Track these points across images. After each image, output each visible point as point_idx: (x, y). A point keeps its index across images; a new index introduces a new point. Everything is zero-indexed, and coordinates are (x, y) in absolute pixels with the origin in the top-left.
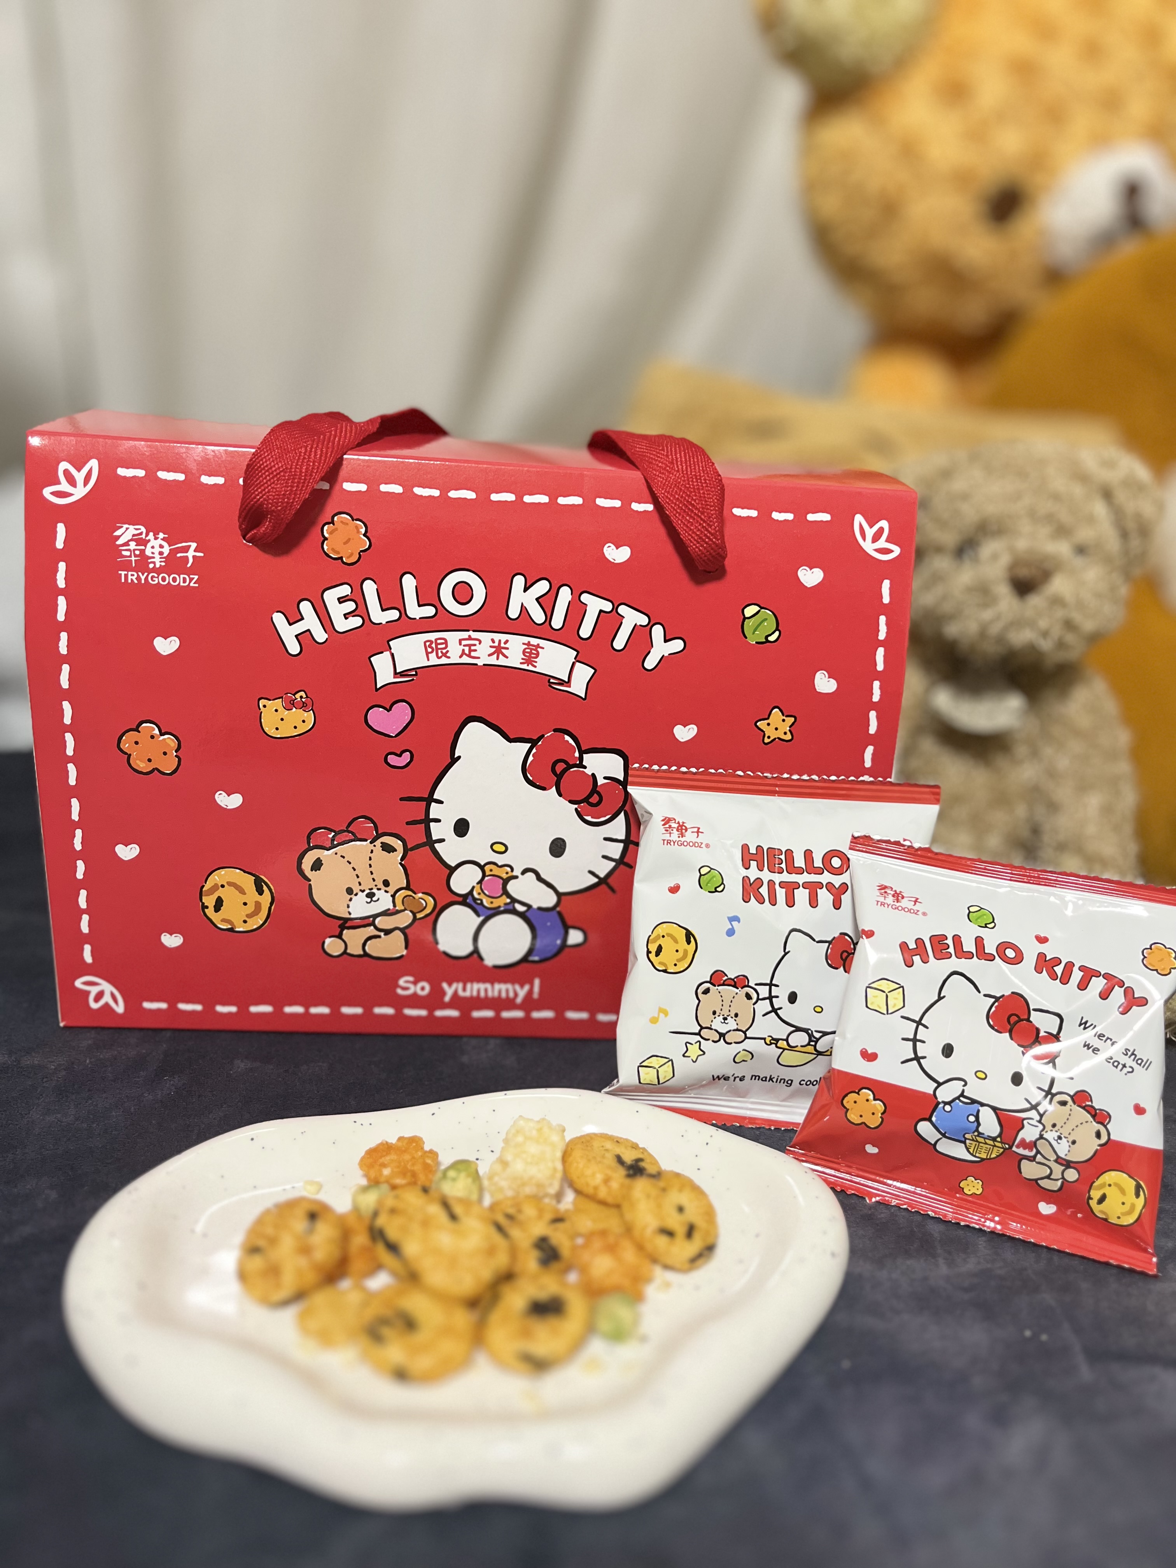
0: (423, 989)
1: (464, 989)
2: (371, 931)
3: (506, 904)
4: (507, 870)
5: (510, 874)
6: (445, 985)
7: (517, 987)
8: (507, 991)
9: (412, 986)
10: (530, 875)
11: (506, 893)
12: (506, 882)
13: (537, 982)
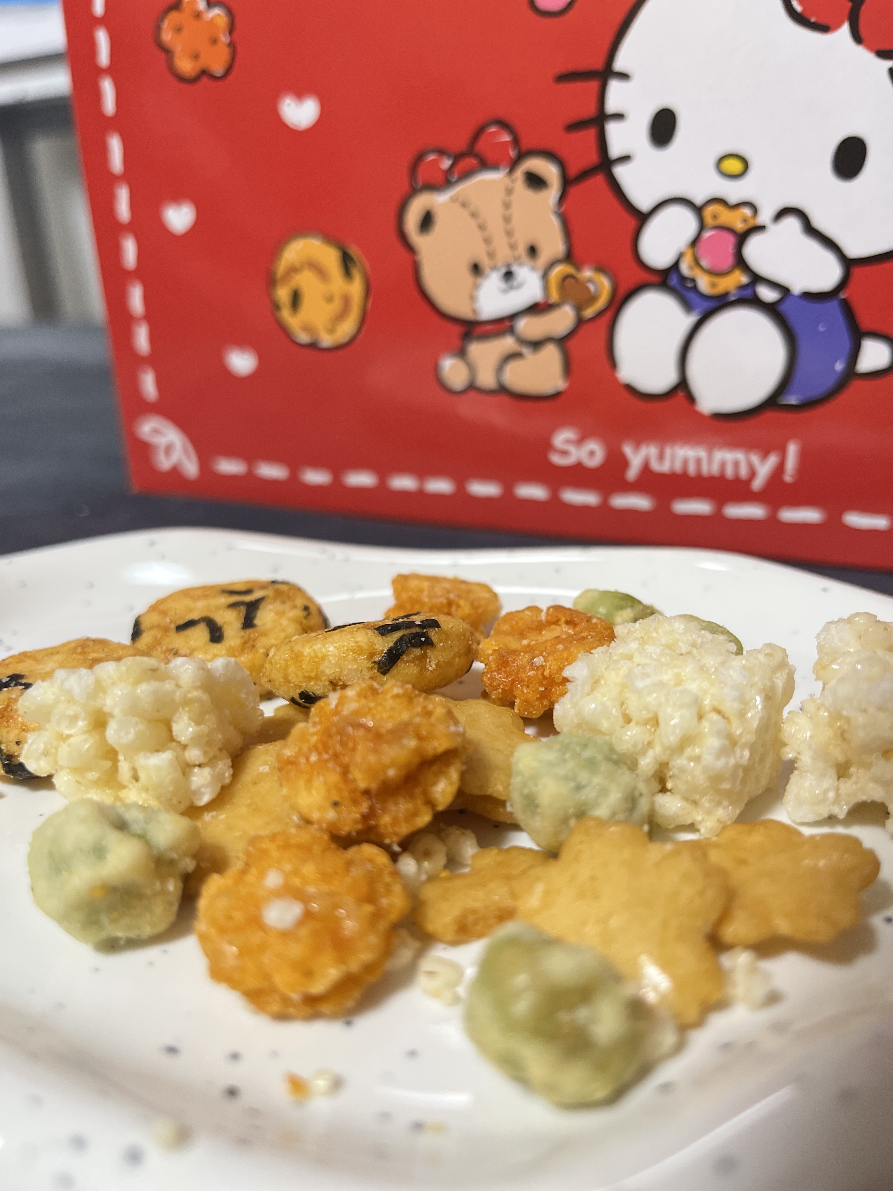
0: (592, 453)
1: (661, 457)
2: (508, 343)
3: (742, 287)
4: (744, 214)
5: (752, 223)
6: (628, 450)
7: (755, 459)
8: (736, 464)
9: (572, 449)
10: (792, 223)
11: (741, 263)
12: (742, 238)
13: (793, 450)
